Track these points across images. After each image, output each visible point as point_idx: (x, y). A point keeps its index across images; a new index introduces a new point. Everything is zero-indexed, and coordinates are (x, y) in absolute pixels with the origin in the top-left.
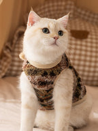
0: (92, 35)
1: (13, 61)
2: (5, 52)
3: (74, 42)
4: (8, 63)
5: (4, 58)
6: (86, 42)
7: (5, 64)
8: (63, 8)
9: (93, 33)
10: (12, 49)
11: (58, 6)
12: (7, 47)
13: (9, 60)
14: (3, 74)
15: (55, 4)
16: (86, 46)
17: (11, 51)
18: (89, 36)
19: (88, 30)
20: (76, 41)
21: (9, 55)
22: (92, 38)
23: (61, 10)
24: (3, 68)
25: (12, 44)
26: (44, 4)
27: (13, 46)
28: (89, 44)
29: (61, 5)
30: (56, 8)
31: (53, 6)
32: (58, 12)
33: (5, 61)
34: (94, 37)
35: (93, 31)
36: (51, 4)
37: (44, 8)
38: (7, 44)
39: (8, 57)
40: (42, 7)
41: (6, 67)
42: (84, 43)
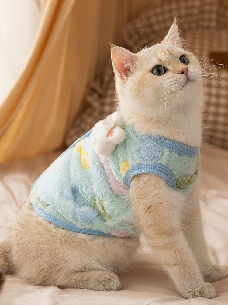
2: (90, 99)
3: (214, 74)
5: (89, 111)
8: (196, 11)
11: (187, 8)
12: (93, 91)
13: (95, 114)
15: (183, 4)
17: (100, 96)
20: (219, 71)
21: (96, 105)
23: (192, 15)
25: (102, 83)
26: (162, 6)
27: (105, 86)
29: (193, 7)
30: (183, 12)
31: (179, 9)
32: (189, 19)
36: (174, 6)
37: (163, 13)
38: (93, 85)
39: (93, 109)
40: (159, 10)
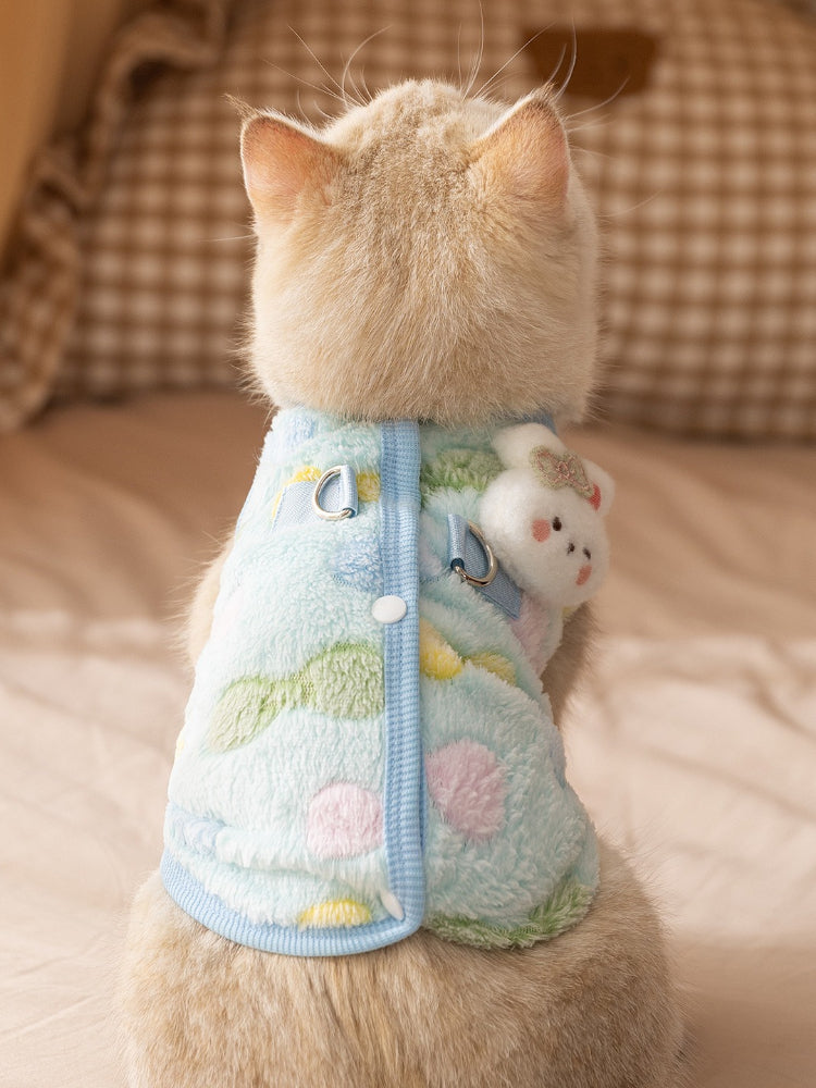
0: (681, 60)
1: (88, 283)
2: (38, 227)
4: (61, 305)
5: (31, 272)
6: (646, 119)
7: (40, 314)
9: (695, 48)
10: (82, 197)
12: (50, 192)
13: (62, 285)
14: (34, 396)
16: (644, 153)
17: (75, 212)
18: (665, 73)
19: (654, 23)
21: (65, 250)
22: (682, 89)
24: (30, 348)
25: (83, 155)
27: (94, 172)
28: (665, 137)
33: (38, 291)
34: (699, 75)
35: (689, 25)
38: (47, 169)
39: (54, 266)
41: (47, 336)
42: (627, 132)
